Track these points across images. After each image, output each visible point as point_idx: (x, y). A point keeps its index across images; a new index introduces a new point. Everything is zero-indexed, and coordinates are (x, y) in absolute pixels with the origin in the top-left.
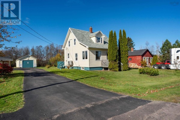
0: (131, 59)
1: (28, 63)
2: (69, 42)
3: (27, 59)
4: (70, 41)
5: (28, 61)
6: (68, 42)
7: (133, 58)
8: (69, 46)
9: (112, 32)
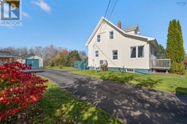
2: (99, 36)
3: (31, 58)
4: (101, 35)
5: (33, 60)
6: (96, 37)
8: (99, 41)
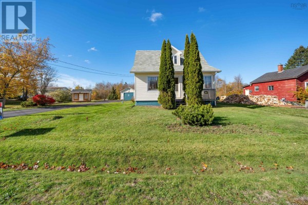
0: (273, 86)
1: (129, 95)
3: (127, 92)
5: (129, 93)
7: (277, 84)
9: (165, 41)
